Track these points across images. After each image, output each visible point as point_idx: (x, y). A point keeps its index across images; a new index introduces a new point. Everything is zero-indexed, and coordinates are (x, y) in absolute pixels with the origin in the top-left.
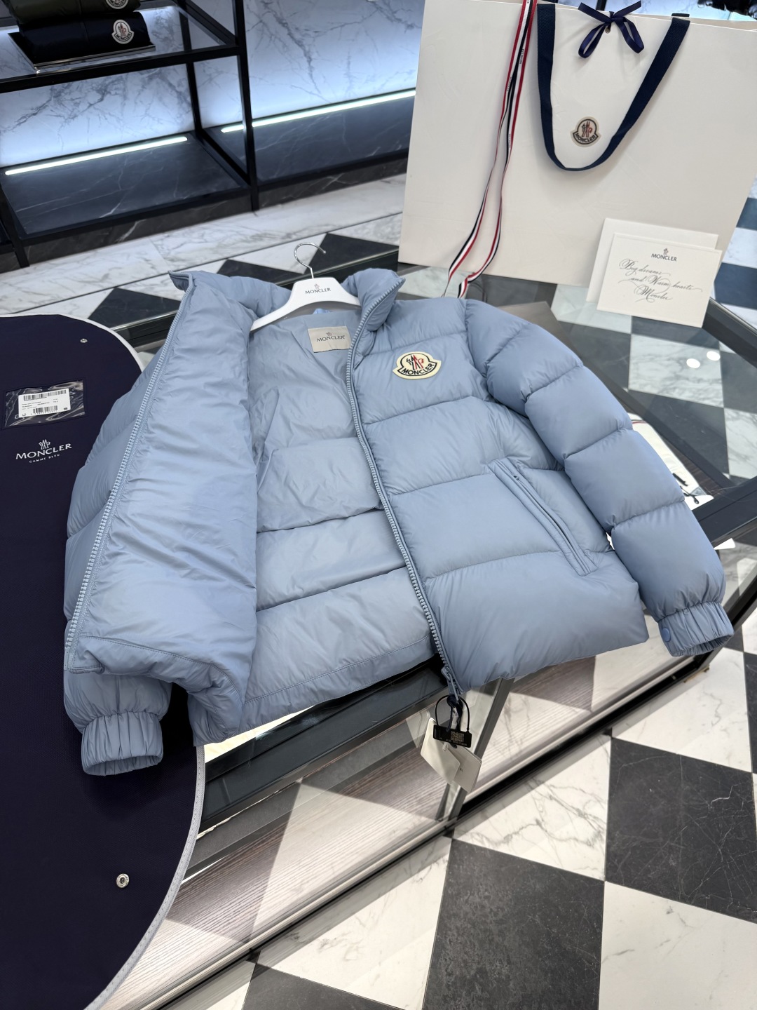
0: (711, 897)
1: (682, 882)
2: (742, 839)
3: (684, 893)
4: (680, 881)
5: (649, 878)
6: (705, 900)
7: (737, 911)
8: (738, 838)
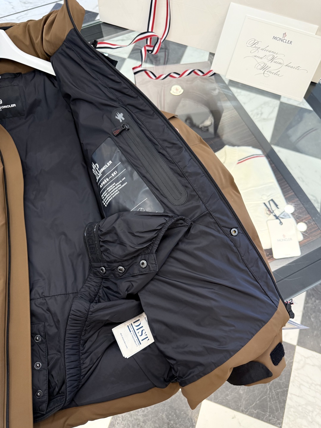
0: (258, 412)
1: (244, 402)
2: (282, 381)
3: (244, 409)
4: (243, 402)
5: (227, 399)
6: (254, 413)
7: (270, 420)
8: (280, 381)
